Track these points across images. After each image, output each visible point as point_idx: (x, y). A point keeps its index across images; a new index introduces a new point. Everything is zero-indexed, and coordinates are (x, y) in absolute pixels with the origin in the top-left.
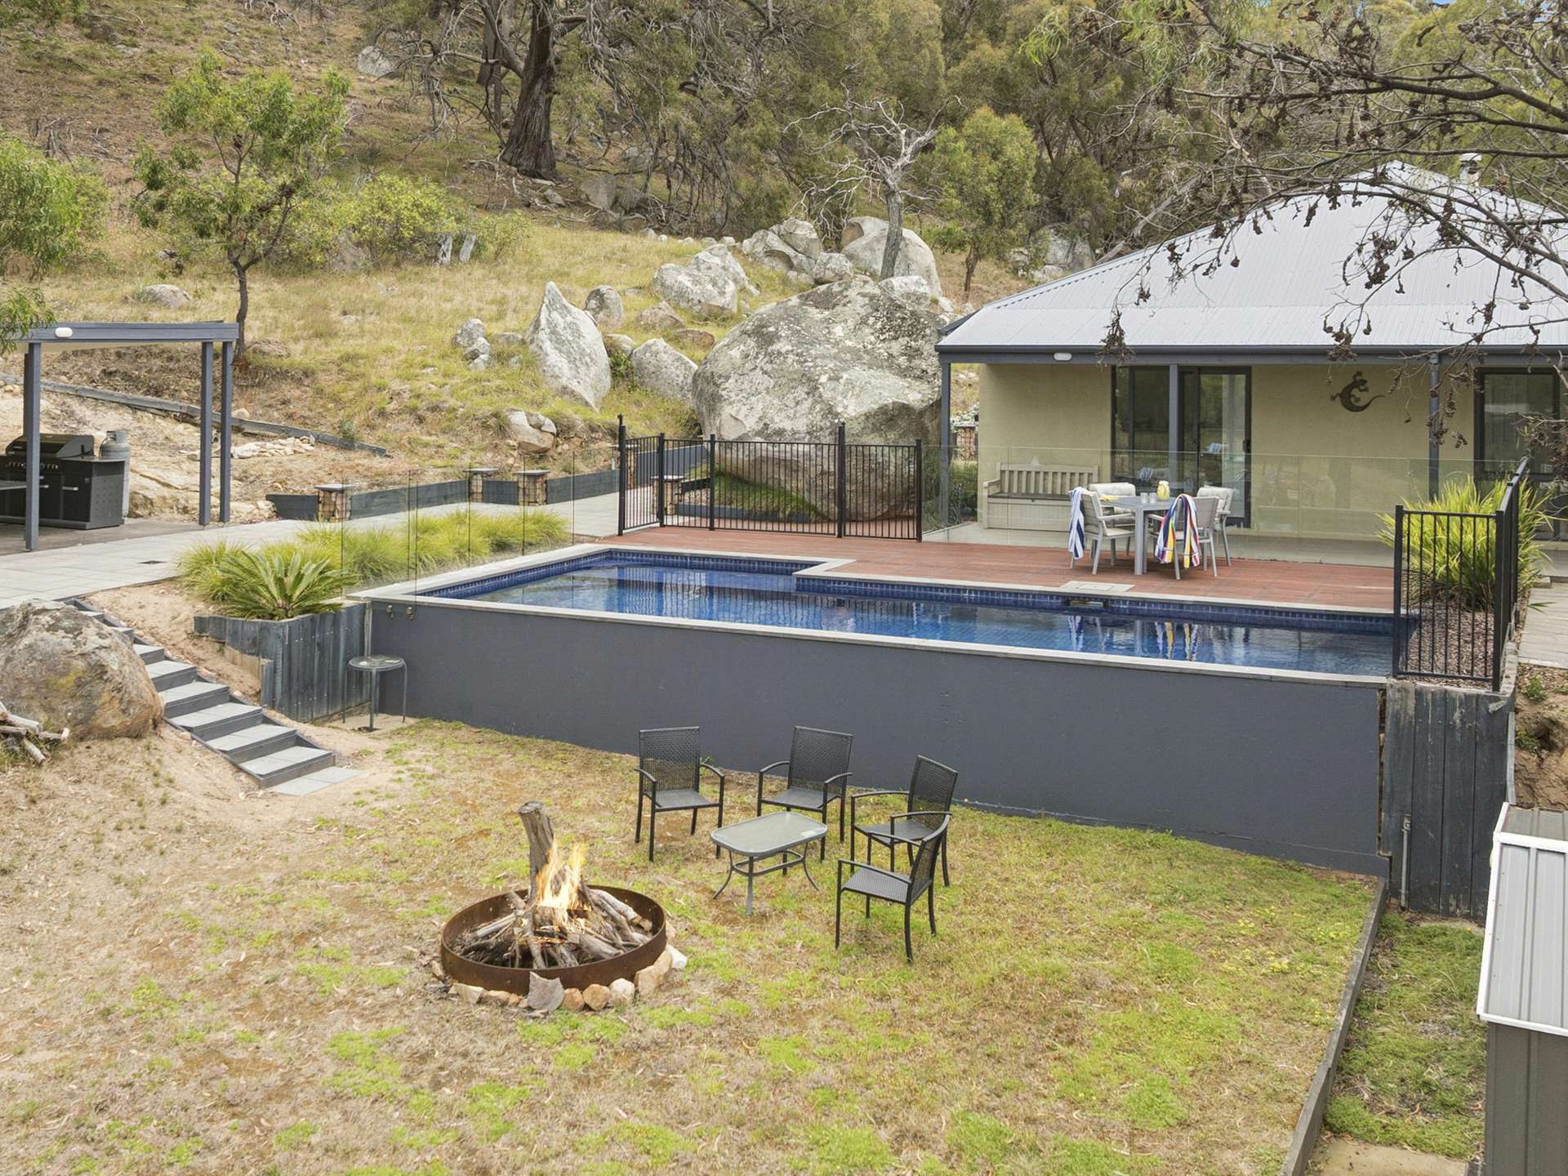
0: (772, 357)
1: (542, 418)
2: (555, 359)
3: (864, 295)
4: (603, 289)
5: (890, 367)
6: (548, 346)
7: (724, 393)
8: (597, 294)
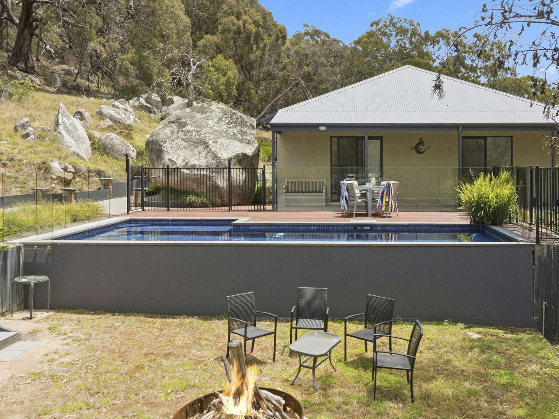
0: (185, 133)
1: (67, 164)
2: (68, 139)
3: (219, 108)
4: (82, 110)
5: (235, 139)
6: (63, 132)
7: (165, 149)
8: (79, 113)
